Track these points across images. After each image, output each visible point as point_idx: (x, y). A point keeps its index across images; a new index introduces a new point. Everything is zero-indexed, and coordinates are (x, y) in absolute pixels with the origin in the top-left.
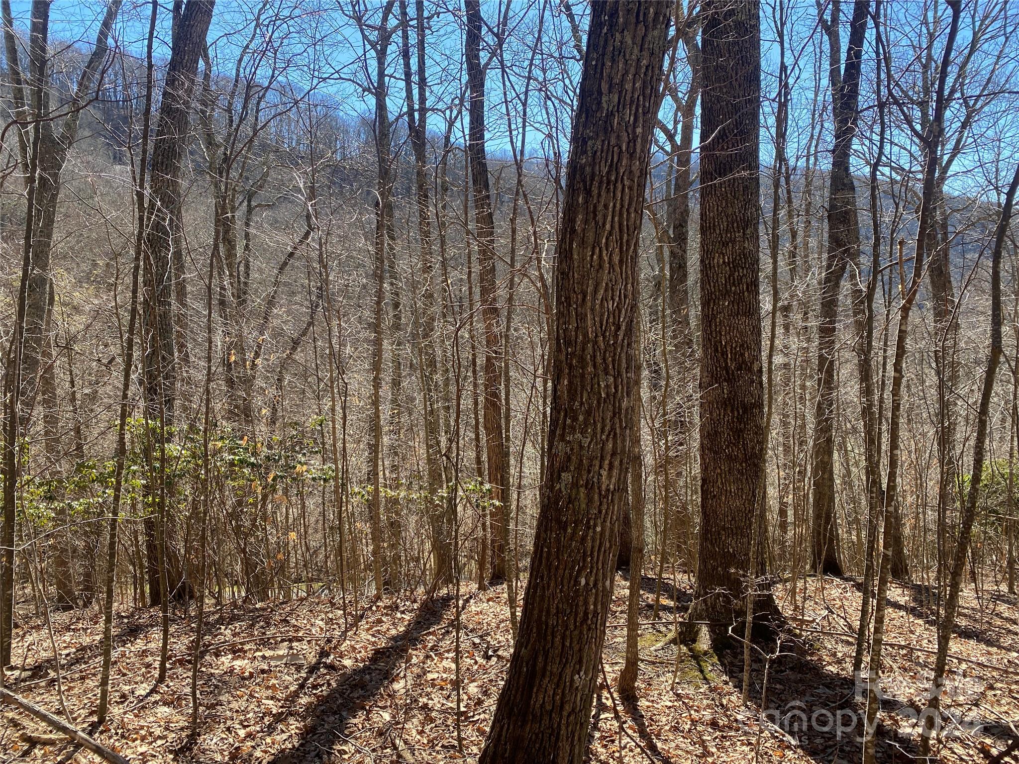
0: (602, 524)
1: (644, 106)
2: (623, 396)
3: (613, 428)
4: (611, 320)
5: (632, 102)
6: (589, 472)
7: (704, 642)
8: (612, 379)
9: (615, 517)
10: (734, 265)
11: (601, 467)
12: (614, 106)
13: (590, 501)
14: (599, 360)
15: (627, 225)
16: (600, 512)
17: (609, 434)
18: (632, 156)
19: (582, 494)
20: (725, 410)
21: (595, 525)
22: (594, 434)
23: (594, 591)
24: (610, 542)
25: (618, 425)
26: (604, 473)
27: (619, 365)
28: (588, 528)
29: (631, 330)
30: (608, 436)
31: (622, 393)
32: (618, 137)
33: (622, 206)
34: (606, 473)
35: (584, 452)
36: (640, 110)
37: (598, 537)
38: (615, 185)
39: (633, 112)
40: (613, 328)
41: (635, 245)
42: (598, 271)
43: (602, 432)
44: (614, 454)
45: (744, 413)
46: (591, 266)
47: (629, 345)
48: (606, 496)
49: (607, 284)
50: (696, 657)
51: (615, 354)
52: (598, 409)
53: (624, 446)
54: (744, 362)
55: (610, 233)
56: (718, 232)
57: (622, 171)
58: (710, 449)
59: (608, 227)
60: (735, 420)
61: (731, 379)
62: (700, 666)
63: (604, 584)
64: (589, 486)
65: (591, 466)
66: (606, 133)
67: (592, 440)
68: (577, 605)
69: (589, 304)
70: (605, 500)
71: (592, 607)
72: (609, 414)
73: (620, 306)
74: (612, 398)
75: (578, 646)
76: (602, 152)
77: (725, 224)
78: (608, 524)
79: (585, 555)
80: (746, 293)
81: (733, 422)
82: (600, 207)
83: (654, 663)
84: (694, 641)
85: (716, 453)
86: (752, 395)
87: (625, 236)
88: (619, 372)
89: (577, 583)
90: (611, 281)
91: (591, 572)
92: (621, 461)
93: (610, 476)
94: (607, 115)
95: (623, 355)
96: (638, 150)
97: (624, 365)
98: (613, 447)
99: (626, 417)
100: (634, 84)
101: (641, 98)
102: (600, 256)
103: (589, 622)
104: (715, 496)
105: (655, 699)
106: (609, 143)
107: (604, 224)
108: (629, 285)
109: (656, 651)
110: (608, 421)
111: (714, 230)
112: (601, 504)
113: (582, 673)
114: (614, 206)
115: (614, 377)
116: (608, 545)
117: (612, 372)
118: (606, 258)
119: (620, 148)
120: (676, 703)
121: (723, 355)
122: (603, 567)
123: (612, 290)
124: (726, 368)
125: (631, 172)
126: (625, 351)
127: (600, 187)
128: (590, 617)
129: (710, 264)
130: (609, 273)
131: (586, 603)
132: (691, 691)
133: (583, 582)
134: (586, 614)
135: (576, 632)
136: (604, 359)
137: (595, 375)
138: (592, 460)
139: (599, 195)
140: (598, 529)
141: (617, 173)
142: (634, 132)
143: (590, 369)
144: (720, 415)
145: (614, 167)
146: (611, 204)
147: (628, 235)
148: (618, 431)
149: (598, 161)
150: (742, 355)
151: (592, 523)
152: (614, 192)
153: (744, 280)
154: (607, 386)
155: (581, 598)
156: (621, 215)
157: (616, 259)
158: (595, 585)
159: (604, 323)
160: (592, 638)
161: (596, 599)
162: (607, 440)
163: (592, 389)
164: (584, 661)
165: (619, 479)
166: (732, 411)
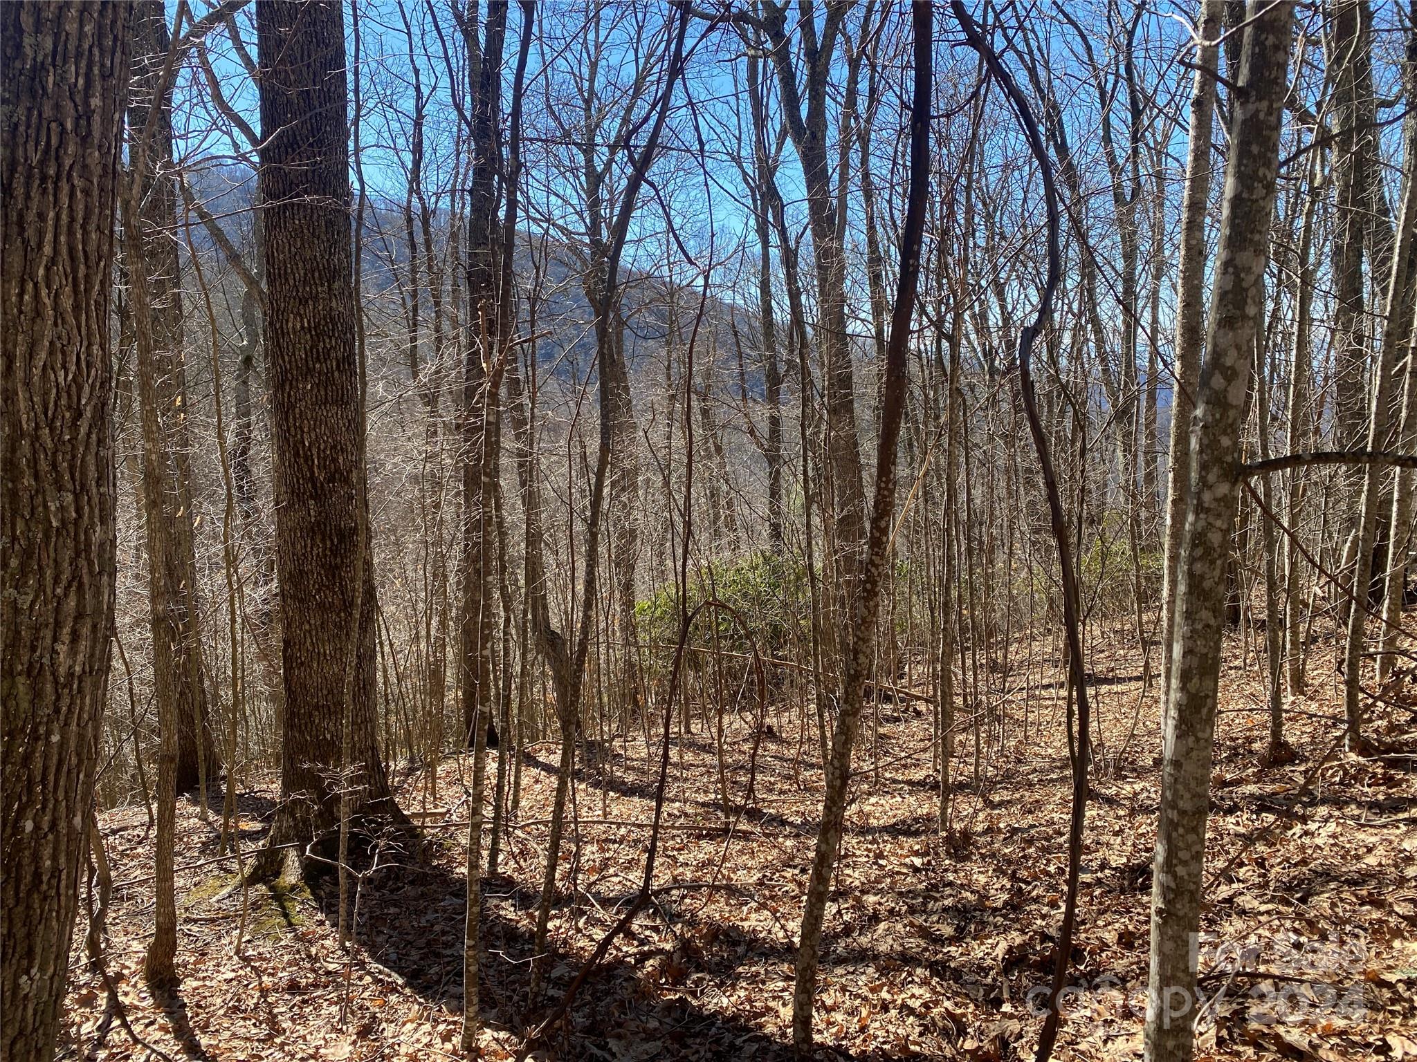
0: (61, 728)
1: (103, 65)
2: (93, 525)
3: (76, 576)
4: (63, 402)
5: (79, 55)
6: (33, 649)
7: (291, 874)
8: (69, 498)
9: (86, 716)
10: (318, 332)
11: (55, 639)
12: (46, 56)
13: (37, 694)
14: (44, 466)
15: (85, 251)
16: (57, 711)
17: (69, 585)
18: (85, 140)
19: (21, 688)
20: (312, 539)
21: (49, 733)
22: (41, 588)
23: (50, 837)
24: (78, 755)
25: (85, 571)
26: (62, 649)
27: (84, 474)
28: (37, 739)
29: (102, 418)
30: (67, 589)
31: (91, 518)
32: (57, 107)
33: (72, 220)
34: (65, 648)
35: (24, 618)
36: (96, 71)
37: (55, 750)
38: (56, 183)
39: (83, 71)
40: (68, 415)
41: (102, 283)
42: (33, 320)
43: (56, 581)
44: (79, 616)
45: (340, 542)
46: (21, 312)
47: (100, 442)
48: (68, 685)
49: (52, 343)
50: (279, 897)
51: (74, 457)
52: (47, 544)
53: (100, 603)
54: (337, 470)
55: (53, 261)
56: (292, 282)
57: (67, 163)
58: (293, 597)
59: (47, 250)
60: (328, 553)
61: (319, 495)
62: (283, 908)
63: (70, 823)
64: (34, 673)
65: (37, 639)
66: (34, 97)
67: (36, 597)
68: (19, 865)
69: (20, 374)
70: (66, 691)
71: (48, 863)
72: (68, 554)
73: (80, 380)
74: (71, 529)
75: (24, 931)
76: (28, 126)
77: (302, 272)
78: (74, 727)
79: (30, 784)
80: (336, 374)
81: (325, 556)
82: (31, 216)
83: (213, 921)
84: (277, 874)
85: (301, 601)
86: (351, 517)
87: (82, 270)
88: (83, 486)
89: (17, 828)
90: (59, 338)
91: (44, 808)
92: (94, 626)
93: (73, 652)
94: (34, 67)
95: (91, 460)
96: (96, 133)
97: (92, 473)
98: (77, 605)
99: (100, 556)
100: (81, 26)
101: (96, 51)
102: (36, 296)
103: (44, 887)
104: (302, 663)
105: (209, 973)
106: (40, 114)
107: (40, 246)
108: (95, 348)
109: (218, 901)
110: (66, 565)
111: (287, 280)
112: (58, 698)
113: (34, 971)
114: (58, 217)
115: (74, 493)
116: (74, 760)
117: (70, 486)
118: (47, 301)
119: (62, 125)
120: (241, 972)
121: (306, 461)
122: (67, 798)
123: (64, 353)
124: (313, 479)
125: (85, 166)
126: (93, 451)
127: (28, 185)
128: (45, 878)
129: (281, 327)
130: (56, 324)
131: (36, 858)
132: (266, 947)
133: (29, 826)
134: (37, 875)
135: (20, 909)
136: (54, 466)
137: (37, 491)
138: (38, 630)
139: (28, 197)
140: (55, 738)
141: (60, 166)
142: (86, 103)
143: (27, 481)
144: (306, 546)
145: (52, 154)
146: (52, 214)
147: (88, 267)
148: (86, 579)
149: (21, 141)
150: (335, 460)
151: (42, 730)
152: (55, 195)
153: (333, 355)
154: (62, 508)
155: (27, 853)
156: (71, 233)
157: (67, 303)
158: (53, 825)
159: (51, 405)
160: (50, 911)
161: (55, 849)
162: (66, 595)
163: (32, 514)
164: (38, 950)
165: (92, 655)
166: (323, 541)
